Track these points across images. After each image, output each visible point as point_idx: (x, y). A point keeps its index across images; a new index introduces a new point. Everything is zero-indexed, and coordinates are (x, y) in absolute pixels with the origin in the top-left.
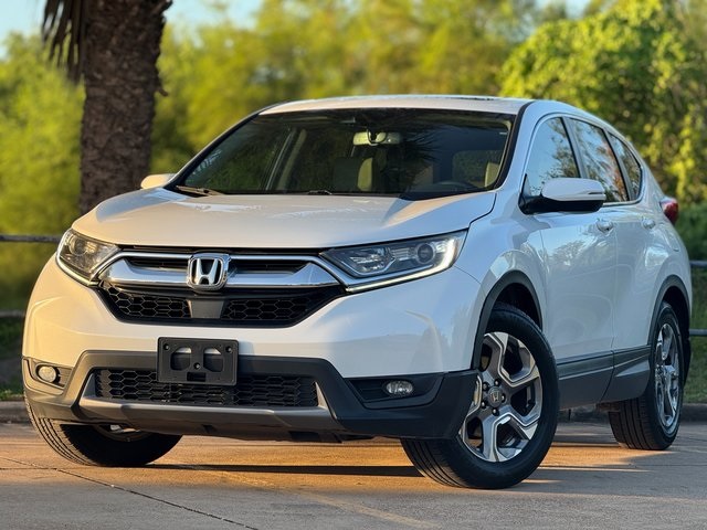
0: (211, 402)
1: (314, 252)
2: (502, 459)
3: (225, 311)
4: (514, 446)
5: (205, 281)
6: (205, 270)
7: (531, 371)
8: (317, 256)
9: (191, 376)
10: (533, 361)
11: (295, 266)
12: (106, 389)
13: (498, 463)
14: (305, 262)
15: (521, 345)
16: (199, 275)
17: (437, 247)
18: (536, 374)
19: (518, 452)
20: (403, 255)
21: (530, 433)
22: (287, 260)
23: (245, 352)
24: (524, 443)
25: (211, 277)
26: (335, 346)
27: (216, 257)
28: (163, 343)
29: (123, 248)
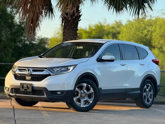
0: (29, 94)
1: (46, 68)
2: (84, 107)
3: (31, 78)
4: (88, 104)
5: (28, 73)
6: (28, 71)
7: (92, 91)
8: (47, 69)
9: (25, 90)
10: (92, 89)
11: (42, 71)
12: (14, 92)
13: (83, 107)
14: (44, 70)
15: (89, 86)
16: (27, 72)
17: (69, 68)
18: (93, 91)
19: (88, 105)
20: (63, 69)
21: (91, 102)
22: (41, 70)
23: (33, 86)
24: (90, 104)
25: (29, 72)
26: (47, 85)
27: (30, 69)
28: (21, 84)
29: (18, 67)
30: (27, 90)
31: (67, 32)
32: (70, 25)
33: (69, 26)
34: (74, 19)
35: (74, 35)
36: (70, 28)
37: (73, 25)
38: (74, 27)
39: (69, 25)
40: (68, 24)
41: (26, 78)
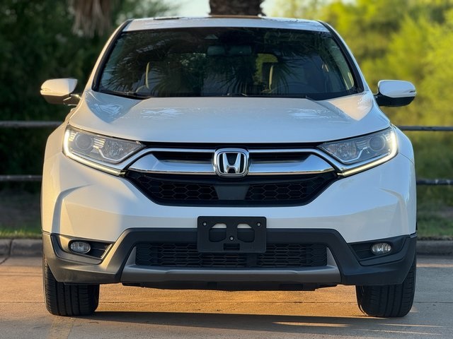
1: (314, 145)
3: (248, 194)
5: (232, 171)
6: (231, 162)
8: (315, 148)
9: (226, 247)
11: (302, 157)
14: (307, 154)
16: (227, 166)
27: (239, 151)
28: (201, 220)
30: (237, 247)
41: (215, 194)
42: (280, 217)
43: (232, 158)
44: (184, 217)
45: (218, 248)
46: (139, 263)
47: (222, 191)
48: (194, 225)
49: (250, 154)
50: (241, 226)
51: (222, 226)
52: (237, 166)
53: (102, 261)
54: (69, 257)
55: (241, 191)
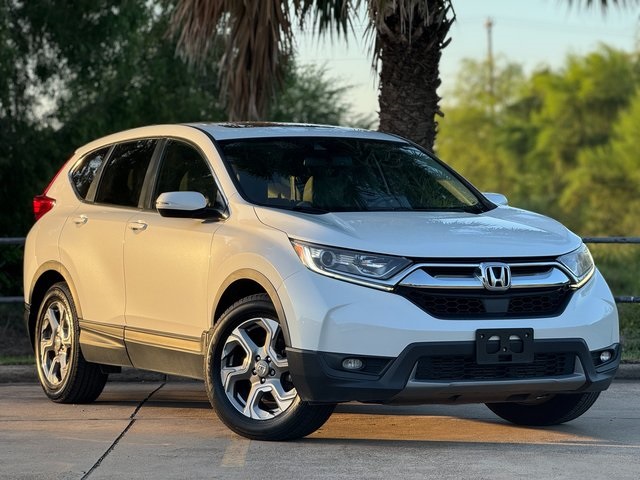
3: (510, 306)
5: (498, 284)
9: (502, 358)
16: (494, 280)
27: (503, 266)
28: (479, 332)
30: (509, 358)
31: (394, 94)
32: (405, 63)
33: (402, 69)
34: (419, 40)
35: (424, 107)
36: (404, 78)
37: (415, 65)
38: (422, 72)
39: (400, 64)
40: (396, 63)
41: (482, 307)
42: (545, 328)
43: (497, 272)
44: (462, 330)
45: (494, 360)
46: (418, 377)
47: (489, 304)
48: (471, 338)
49: (511, 268)
50: (512, 338)
51: (495, 338)
52: (502, 280)
53: (381, 377)
54: (341, 374)
55: (504, 304)
